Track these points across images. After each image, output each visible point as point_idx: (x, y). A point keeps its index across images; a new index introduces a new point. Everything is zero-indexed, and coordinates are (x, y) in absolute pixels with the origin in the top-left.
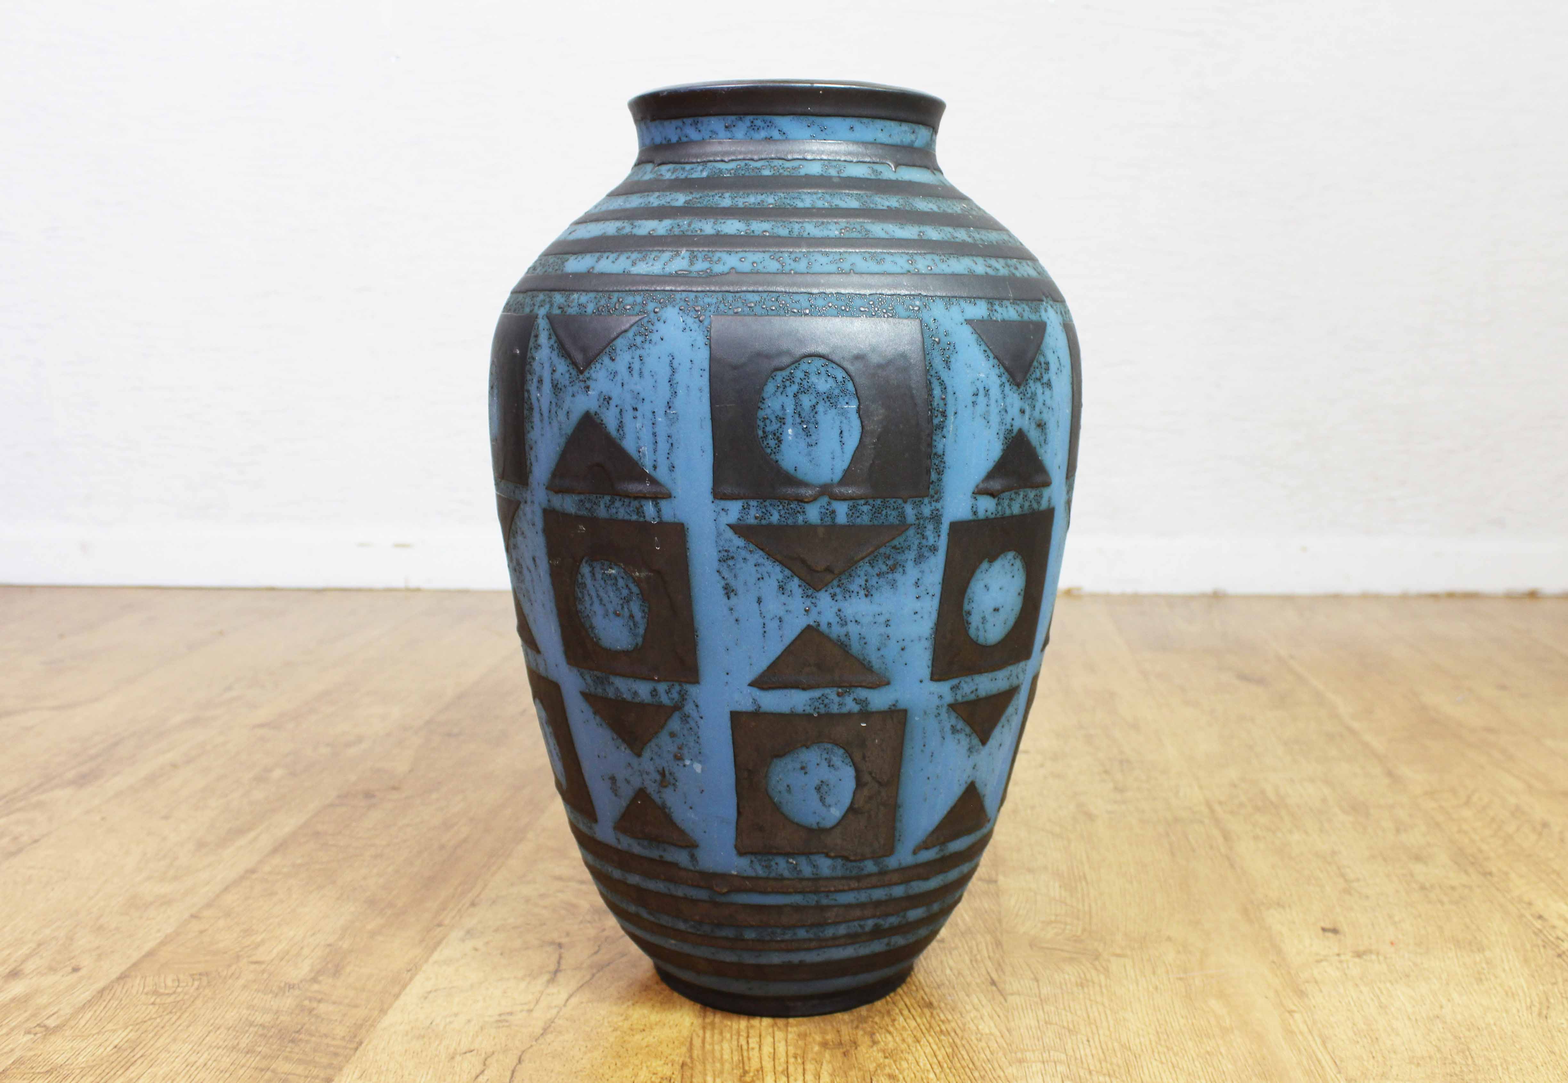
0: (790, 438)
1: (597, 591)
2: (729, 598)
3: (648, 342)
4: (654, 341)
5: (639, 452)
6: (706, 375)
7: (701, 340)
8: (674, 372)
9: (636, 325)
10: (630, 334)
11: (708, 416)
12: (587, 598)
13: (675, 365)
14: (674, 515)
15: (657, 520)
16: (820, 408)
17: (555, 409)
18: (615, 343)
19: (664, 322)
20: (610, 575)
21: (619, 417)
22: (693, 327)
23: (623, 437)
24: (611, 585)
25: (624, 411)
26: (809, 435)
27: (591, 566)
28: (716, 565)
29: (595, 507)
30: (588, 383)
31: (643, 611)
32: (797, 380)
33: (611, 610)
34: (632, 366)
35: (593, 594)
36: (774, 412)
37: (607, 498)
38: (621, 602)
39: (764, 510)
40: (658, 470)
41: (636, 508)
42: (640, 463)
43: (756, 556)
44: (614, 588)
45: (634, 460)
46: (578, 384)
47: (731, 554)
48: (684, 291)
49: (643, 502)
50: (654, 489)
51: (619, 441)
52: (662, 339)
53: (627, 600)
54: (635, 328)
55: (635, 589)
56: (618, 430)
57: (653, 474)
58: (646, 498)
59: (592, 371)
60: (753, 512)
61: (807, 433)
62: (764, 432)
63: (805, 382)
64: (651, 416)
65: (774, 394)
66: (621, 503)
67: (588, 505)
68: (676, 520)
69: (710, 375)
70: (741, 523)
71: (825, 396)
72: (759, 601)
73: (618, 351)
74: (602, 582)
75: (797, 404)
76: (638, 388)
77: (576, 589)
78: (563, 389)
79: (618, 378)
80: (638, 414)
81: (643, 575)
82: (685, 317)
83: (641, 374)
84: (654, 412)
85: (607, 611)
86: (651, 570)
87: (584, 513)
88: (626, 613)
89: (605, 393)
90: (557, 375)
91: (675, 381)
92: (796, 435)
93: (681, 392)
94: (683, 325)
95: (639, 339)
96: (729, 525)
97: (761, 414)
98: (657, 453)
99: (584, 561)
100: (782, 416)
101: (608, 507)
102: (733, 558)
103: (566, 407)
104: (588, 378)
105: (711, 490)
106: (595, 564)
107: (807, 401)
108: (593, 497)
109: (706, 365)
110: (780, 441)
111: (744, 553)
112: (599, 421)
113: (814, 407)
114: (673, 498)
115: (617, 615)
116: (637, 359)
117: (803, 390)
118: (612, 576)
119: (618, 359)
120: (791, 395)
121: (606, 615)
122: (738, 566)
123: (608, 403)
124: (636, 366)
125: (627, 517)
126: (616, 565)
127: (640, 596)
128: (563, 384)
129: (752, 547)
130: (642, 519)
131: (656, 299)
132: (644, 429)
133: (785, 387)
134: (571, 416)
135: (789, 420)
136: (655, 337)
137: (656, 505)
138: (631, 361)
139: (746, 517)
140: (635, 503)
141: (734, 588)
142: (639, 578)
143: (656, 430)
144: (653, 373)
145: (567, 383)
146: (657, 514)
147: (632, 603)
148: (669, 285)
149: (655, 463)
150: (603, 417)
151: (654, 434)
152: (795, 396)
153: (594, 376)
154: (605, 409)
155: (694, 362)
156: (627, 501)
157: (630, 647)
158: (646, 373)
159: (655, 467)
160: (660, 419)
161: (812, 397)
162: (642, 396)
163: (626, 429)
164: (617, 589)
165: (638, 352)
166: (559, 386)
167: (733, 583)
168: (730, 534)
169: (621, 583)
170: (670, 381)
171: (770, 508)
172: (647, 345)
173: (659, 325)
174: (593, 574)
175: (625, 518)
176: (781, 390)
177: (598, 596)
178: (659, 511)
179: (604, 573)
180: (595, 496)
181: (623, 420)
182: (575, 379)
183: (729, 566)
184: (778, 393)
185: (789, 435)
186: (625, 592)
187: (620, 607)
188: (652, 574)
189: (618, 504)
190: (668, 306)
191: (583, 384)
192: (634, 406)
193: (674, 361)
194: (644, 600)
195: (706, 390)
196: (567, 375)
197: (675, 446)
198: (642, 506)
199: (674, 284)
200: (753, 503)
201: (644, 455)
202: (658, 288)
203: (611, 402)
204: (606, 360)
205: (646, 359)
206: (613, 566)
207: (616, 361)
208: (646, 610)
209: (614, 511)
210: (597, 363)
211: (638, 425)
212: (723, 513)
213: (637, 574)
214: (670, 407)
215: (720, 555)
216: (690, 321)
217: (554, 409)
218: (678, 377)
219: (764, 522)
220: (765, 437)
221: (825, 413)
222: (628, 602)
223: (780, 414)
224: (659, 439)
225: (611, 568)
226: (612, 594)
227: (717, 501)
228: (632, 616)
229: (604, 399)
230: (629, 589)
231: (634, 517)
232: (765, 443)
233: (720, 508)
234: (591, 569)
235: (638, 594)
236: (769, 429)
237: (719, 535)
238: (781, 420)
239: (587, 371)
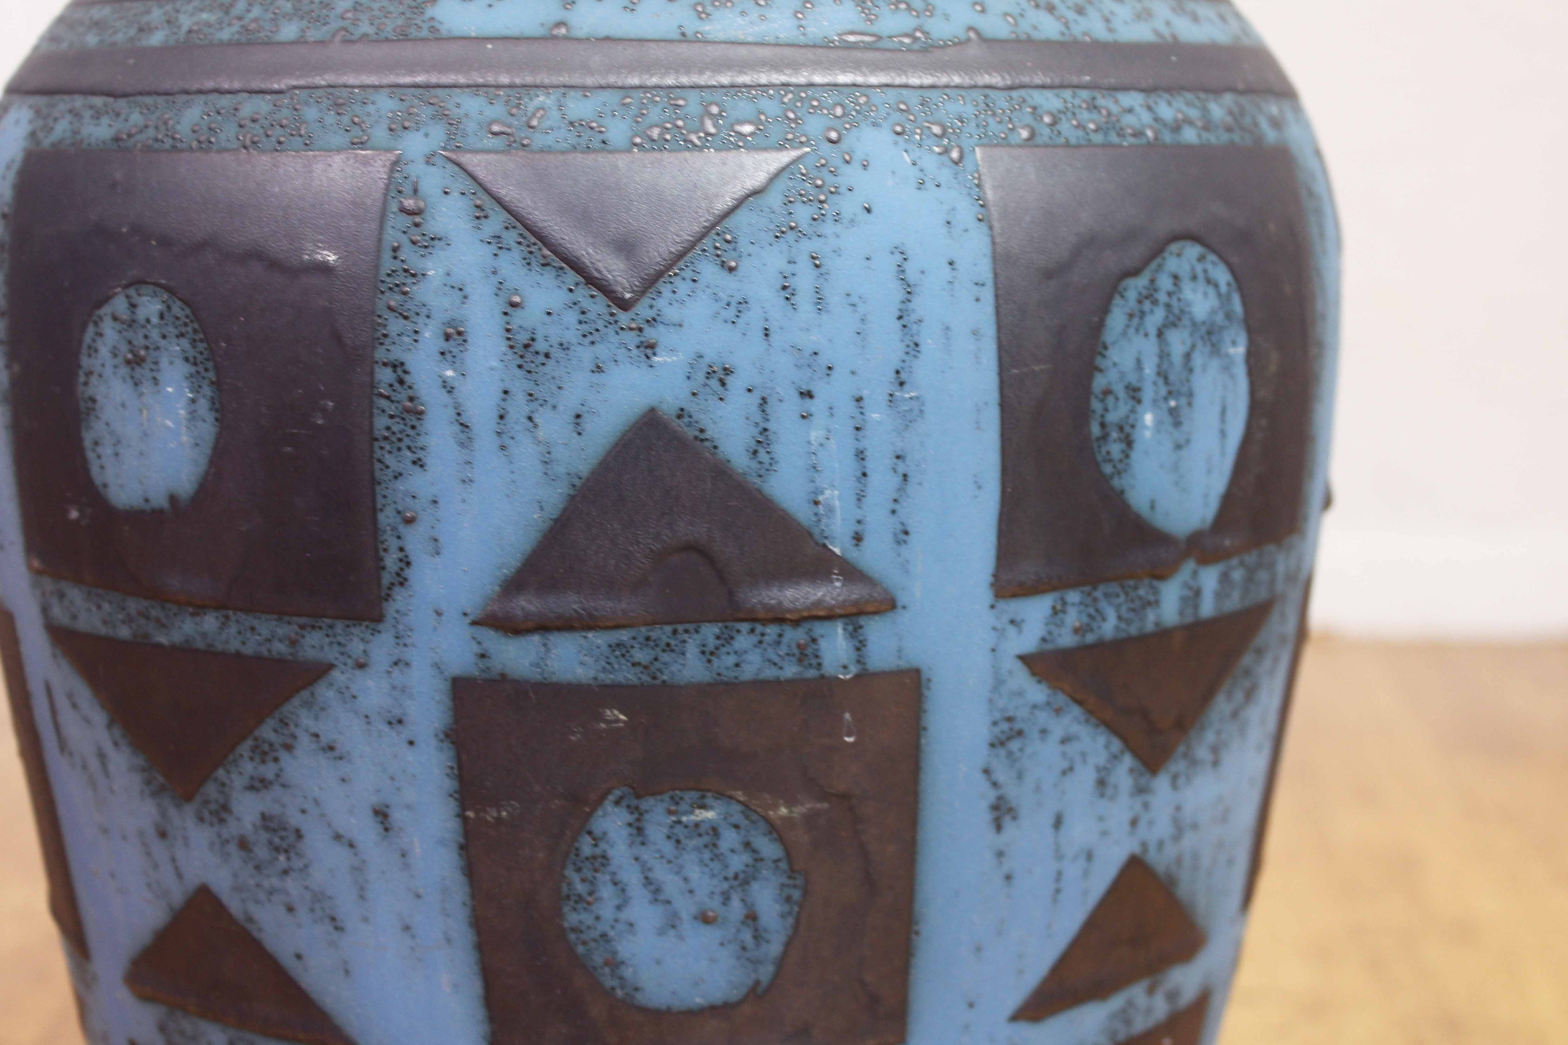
0: (1148, 434)
1: (646, 869)
2: (999, 828)
3: (829, 220)
4: (846, 215)
5: (816, 503)
6: (988, 294)
7: (966, 212)
8: (909, 293)
9: (786, 175)
10: (774, 199)
11: (993, 397)
12: (606, 892)
13: (912, 274)
14: (900, 650)
15: (854, 669)
16: (1198, 360)
17: (526, 410)
18: (728, 223)
19: (865, 167)
20: (697, 825)
21: (757, 417)
22: (942, 180)
23: (771, 466)
24: (697, 849)
25: (772, 401)
26: (1177, 424)
27: (633, 809)
28: (981, 754)
29: (665, 657)
30: (650, 334)
31: (788, 899)
32: (1162, 297)
33: (686, 907)
34: (791, 282)
35: (632, 877)
36: (1122, 374)
37: (710, 631)
38: (725, 886)
39: (1091, 611)
40: (865, 544)
41: (799, 646)
42: (816, 531)
43: (1066, 720)
44: (707, 855)
45: (799, 524)
46: (615, 339)
47: (1017, 726)
48: (887, 86)
49: (819, 628)
50: (857, 592)
51: (757, 480)
52: (868, 210)
53: (743, 880)
54: (782, 184)
55: (769, 849)
56: (755, 452)
57: (853, 555)
58: (830, 617)
59: (661, 303)
60: (1073, 618)
61: (1175, 418)
62: (1103, 425)
63: (1174, 302)
64: (850, 408)
65: (1124, 334)
66: (754, 639)
67: (641, 655)
68: (903, 664)
69: (997, 296)
70: (1049, 647)
71: (1203, 329)
72: (1058, 822)
73: (743, 245)
74: (668, 848)
75: (1164, 355)
76: (813, 339)
77: (570, 872)
78: (556, 353)
79: (753, 317)
80: (815, 406)
81: (799, 810)
82: (917, 152)
83: (820, 303)
84: (859, 400)
85: (675, 915)
86: (824, 796)
87: (626, 675)
88: (737, 908)
89: (710, 356)
90: (525, 319)
91: (914, 317)
92: (1158, 423)
93: (930, 343)
94: (914, 172)
95: (803, 214)
96: (1024, 659)
97: (1099, 382)
98: (867, 501)
99: (611, 798)
100: (1135, 384)
101: (708, 654)
102: (1020, 733)
103: (570, 400)
104: (652, 322)
105: (990, 579)
106: (647, 803)
107: (1178, 341)
108: (662, 633)
109: (985, 271)
110: (1129, 442)
111: (1043, 718)
112: (691, 433)
113: (1188, 356)
114: (899, 610)
115: (705, 919)
116: (804, 265)
117: (1173, 321)
118: (703, 828)
119: (745, 266)
120: (1153, 332)
121: (672, 923)
122: (1029, 750)
123: (723, 383)
124: (805, 281)
125: (770, 673)
126: (720, 795)
127: (783, 865)
128: (554, 341)
129: (1061, 699)
130: (812, 673)
131: (820, 107)
132: (832, 444)
133: (1142, 314)
134: (588, 425)
135: (1148, 394)
136: (848, 205)
137: (855, 633)
138: (788, 269)
139: (1056, 631)
140: (794, 635)
141: (1013, 804)
142: (788, 821)
143: (865, 444)
144: (854, 299)
145: (572, 336)
146: (853, 655)
147: (755, 886)
148: (844, 71)
149: (859, 528)
150: (705, 421)
151: (860, 455)
152: (1160, 334)
153: (671, 313)
154: (713, 401)
155: (960, 264)
156: (772, 631)
157: (734, 995)
158: (834, 299)
159: (858, 538)
160: (876, 416)
161: (1186, 333)
162: (824, 360)
163: (778, 450)
164: (716, 857)
165: (807, 246)
166: (541, 346)
167: (1011, 791)
168: (1021, 678)
169: (729, 839)
170: (900, 318)
171: (1103, 605)
172: (828, 228)
173: (851, 175)
174: (638, 830)
175: (762, 676)
176: (1136, 321)
177: (648, 881)
178: (860, 646)
179: (679, 822)
180: (668, 629)
181: (770, 426)
182: (600, 325)
183: (1010, 754)
184: (1131, 331)
185: (1146, 428)
186: (738, 862)
187: (718, 899)
188: (825, 805)
189: (743, 641)
190: (862, 125)
191: (631, 338)
192: (805, 388)
193: (907, 266)
194: (792, 872)
195: (990, 331)
196: (571, 317)
197: (913, 479)
198: (814, 640)
199: (857, 66)
200: (1073, 596)
201: (830, 510)
202: (818, 79)
203: (729, 380)
204: (709, 271)
205: (830, 263)
206: (709, 801)
207: (742, 270)
208: (797, 895)
209: (731, 660)
210: (677, 281)
211: (816, 435)
212: (1012, 630)
213: (783, 811)
214: (902, 384)
215: (996, 730)
216: (930, 162)
217: (518, 407)
218: (921, 306)
219: (1090, 638)
220: (1104, 437)
221: (1204, 368)
222: (746, 883)
223: (1132, 378)
224: (870, 465)
225: (703, 807)
226: (694, 872)
227: (1002, 605)
228: (752, 917)
229: (709, 375)
230: (754, 851)
231: (790, 670)
232: (1104, 450)
233: (1005, 619)
234: (630, 818)
235: (776, 861)
236: (1112, 417)
237: (998, 683)
238: (1134, 393)
239: (645, 301)
